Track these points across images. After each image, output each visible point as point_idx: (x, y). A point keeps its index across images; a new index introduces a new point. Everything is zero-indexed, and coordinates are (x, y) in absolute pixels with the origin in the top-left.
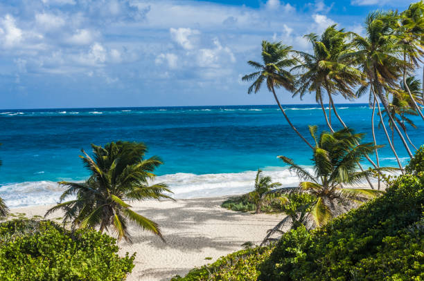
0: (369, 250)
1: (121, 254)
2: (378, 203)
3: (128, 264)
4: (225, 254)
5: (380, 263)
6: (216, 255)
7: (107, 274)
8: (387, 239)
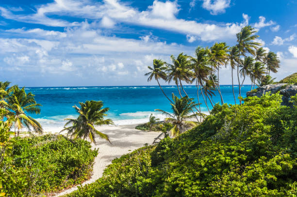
0: (196, 146)
1: (93, 149)
2: (199, 127)
3: (95, 153)
4: (137, 148)
5: (200, 152)
6: (133, 149)
7: (86, 157)
8: (203, 142)
